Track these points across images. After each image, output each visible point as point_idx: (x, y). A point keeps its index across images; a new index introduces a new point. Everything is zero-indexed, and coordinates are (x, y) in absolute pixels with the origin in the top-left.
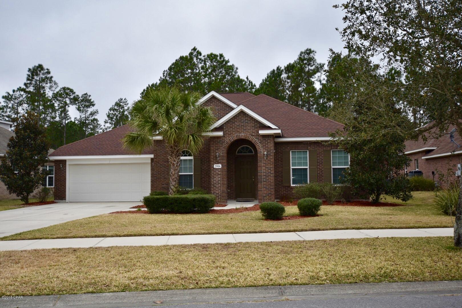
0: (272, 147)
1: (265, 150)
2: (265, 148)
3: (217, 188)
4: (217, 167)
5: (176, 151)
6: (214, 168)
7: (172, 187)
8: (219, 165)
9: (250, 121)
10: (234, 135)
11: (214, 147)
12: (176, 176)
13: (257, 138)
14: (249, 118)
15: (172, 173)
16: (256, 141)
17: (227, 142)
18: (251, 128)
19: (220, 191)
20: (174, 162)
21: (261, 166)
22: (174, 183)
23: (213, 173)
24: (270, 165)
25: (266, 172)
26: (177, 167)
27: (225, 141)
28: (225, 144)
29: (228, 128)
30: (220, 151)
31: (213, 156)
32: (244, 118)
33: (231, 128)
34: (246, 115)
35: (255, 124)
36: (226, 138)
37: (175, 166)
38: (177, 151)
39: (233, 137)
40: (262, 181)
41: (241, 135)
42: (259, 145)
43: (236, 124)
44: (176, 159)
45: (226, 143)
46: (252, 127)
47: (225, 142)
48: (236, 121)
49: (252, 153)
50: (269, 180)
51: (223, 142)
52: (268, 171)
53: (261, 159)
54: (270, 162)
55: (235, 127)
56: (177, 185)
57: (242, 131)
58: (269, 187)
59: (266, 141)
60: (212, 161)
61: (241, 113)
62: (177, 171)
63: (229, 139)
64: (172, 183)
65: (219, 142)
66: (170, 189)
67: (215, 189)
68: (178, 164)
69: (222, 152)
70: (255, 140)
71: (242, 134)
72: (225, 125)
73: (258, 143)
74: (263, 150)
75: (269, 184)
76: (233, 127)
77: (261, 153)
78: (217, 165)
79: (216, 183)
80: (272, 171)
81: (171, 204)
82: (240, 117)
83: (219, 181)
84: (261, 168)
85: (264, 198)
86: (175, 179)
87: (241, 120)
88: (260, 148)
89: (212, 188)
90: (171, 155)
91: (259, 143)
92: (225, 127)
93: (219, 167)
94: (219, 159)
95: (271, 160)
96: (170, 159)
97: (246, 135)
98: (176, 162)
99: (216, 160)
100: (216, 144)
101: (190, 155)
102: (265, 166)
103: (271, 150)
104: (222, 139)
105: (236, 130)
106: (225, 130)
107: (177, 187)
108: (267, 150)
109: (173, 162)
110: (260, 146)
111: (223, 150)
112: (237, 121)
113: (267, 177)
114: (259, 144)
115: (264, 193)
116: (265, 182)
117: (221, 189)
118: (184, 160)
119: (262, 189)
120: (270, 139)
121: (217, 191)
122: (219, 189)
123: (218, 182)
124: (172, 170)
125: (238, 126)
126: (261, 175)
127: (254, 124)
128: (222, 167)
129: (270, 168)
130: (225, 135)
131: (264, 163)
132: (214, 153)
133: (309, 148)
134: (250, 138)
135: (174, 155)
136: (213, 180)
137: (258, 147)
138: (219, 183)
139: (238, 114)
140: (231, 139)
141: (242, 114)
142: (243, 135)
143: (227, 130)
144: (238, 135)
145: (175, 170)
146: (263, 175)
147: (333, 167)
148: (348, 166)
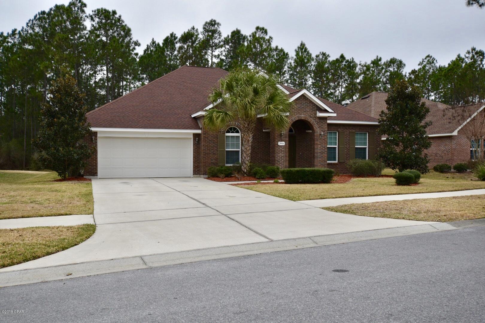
1: (321, 130)
3: (280, 163)
4: (281, 145)
6: (278, 145)
8: (283, 142)
10: (295, 115)
15: (246, 149)
18: (310, 110)
19: (283, 166)
21: (318, 145)
23: (277, 150)
25: (321, 150)
30: (284, 130)
31: (277, 134)
32: (305, 101)
35: (314, 107)
36: (289, 118)
40: (318, 158)
49: (293, 132)
50: (323, 156)
52: (323, 149)
53: (318, 138)
54: (324, 141)
55: (297, 109)
57: (303, 113)
58: (323, 163)
59: (322, 122)
60: (277, 139)
61: (303, 97)
69: (286, 131)
70: (313, 121)
73: (315, 124)
75: (323, 160)
76: (295, 108)
77: (318, 133)
78: (281, 142)
79: (280, 159)
80: (325, 149)
82: (301, 100)
83: (283, 157)
88: (317, 129)
89: (276, 163)
93: (283, 145)
94: (283, 137)
97: (306, 117)
99: (281, 138)
101: (238, 132)
102: (320, 145)
103: (325, 130)
111: (286, 129)
112: (298, 103)
113: (322, 154)
116: (320, 159)
117: (284, 164)
118: (232, 137)
119: (318, 164)
120: (325, 121)
121: (280, 166)
122: (282, 164)
124: (246, 146)
125: (299, 107)
126: (317, 153)
127: (312, 106)
128: (285, 144)
129: (324, 146)
131: (320, 142)
132: (278, 131)
133: (339, 129)
134: (309, 119)
136: (278, 156)
140: (293, 119)
142: (303, 116)
144: (299, 116)
147: (356, 147)
148: (366, 146)
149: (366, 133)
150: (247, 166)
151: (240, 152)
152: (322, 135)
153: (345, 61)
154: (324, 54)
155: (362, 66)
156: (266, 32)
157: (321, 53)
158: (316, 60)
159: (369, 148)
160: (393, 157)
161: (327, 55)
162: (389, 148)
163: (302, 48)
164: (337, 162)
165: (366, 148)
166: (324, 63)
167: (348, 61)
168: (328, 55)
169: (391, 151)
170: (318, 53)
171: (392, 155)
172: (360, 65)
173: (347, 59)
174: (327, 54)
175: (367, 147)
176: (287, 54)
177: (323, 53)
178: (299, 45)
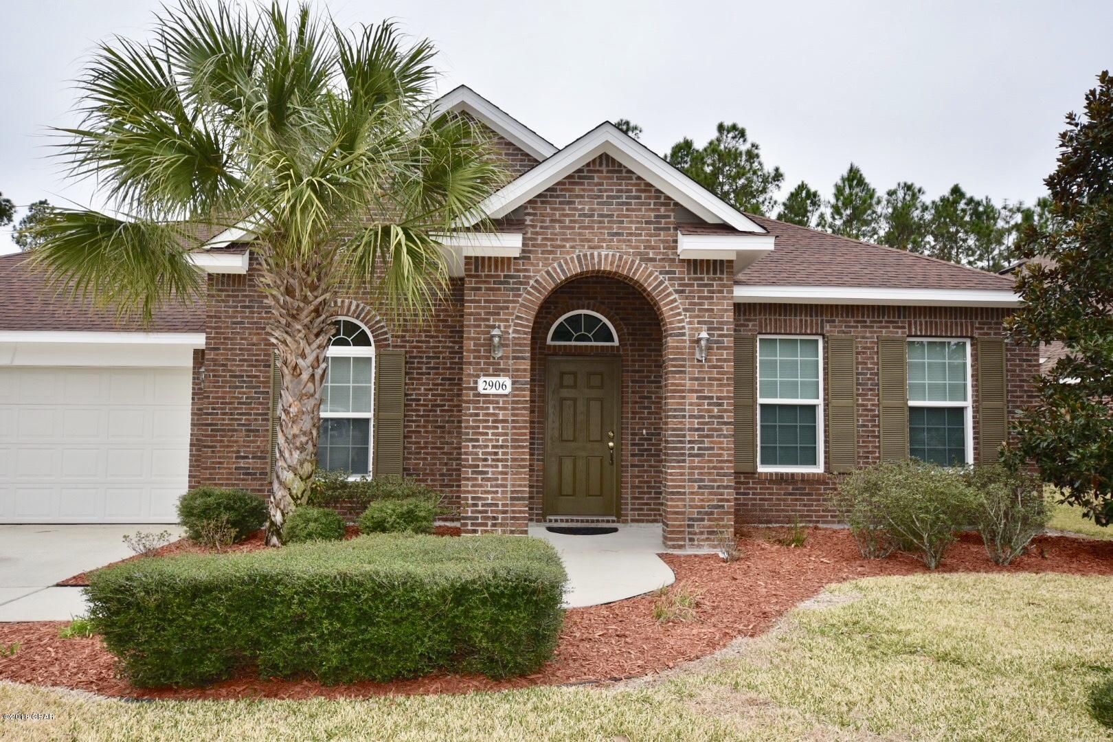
0: (726, 311)
1: (699, 323)
2: (698, 316)
3: (488, 479)
4: (493, 391)
5: (312, 307)
6: (479, 395)
7: (288, 476)
8: (501, 380)
9: (639, 198)
10: (568, 253)
11: (479, 301)
12: (306, 423)
13: (667, 273)
14: (635, 185)
15: (287, 412)
16: (661, 283)
17: (537, 281)
18: (643, 229)
19: (503, 492)
20: (301, 362)
21: (683, 391)
22: (296, 454)
23: (471, 415)
24: (719, 385)
25: (703, 417)
26: (310, 385)
27: (529, 277)
28: (529, 293)
29: (543, 221)
30: (507, 321)
31: (474, 339)
32: (615, 184)
33: (557, 225)
34: (620, 172)
35: (658, 210)
36: (532, 265)
37: (305, 376)
38: (317, 312)
39: (566, 263)
40: (683, 454)
41: (599, 255)
42: (674, 301)
43: (576, 209)
44: (309, 345)
45: (533, 287)
46: (647, 223)
47: (528, 283)
48: (577, 196)
49: (612, 340)
50: (712, 449)
51: (521, 283)
52: (709, 411)
53: (684, 360)
54: (718, 373)
55: (575, 221)
56: (308, 468)
57: (604, 240)
58: (715, 481)
59: (706, 285)
60: (470, 363)
61: (601, 165)
62: (310, 404)
63: (548, 273)
64: (287, 454)
65: (501, 283)
66: (276, 486)
67: (481, 486)
68: (319, 372)
69: (516, 325)
70: (656, 278)
71: (603, 253)
72: (530, 211)
73: (669, 295)
74: (690, 323)
75: (714, 468)
76: (567, 220)
77: (684, 334)
78: (494, 379)
79: (486, 460)
80: (726, 411)
81: (300, 623)
82: (596, 180)
83: (500, 451)
84: (684, 398)
85: (689, 526)
86: (304, 439)
87: (600, 191)
88: (679, 314)
89: (468, 479)
90: (288, 325)
91: (677, 291)
92: (528, 218)
93: (501, 392)
94: (500, 355)
95: (722, 367)
96: (281, 347)
97: (620, 258)
98: (311, 358)
99: (488, 358)
100: (487, 289)
101: (362, 341)
102: (697, 391)
103: (722, 323)
104: (518, 271)
105: (580, 234)
106: (530, 230)
107: (309, 477)
108: (705, 323)
109: (292, 359)
110: (677, 307)
111: (518, 317)
112: (582, 197)
113: (707, 436)
114: (676, 296)
115: (691, 507)
116: (696, 459)
117: (505, 486)
118: (337, 360)
119: (684, 487)
120: (720, 279)
121: (488, 492)
122: (497, 486)
123: (496, 454)
124: (287, 397)
125: (585, 215)
126: (681, 429)
127: (653, 210)
128: (514, 389)
129: (718, 398)
130: (529, 252)
131: (696, 379)
132: (479, 326)
133: (827, 327)
134: (637, 270)
135: (299, 327)
136: (474, 447)
137: (672, 309)
138: (498, 460)
139: (588, 165)
140: (554, 269)
141: (604, 168)
142: (607, 256)
143: (537, 233)
144: (585, 255)
145: (301, 398)
146: (690, 430)
147: (911, 403)
148: (965, 399)
149: (964, 344)
150: (286, 493)
151: (372, 423)
152: (703, 343)
153: (964, 201)
154: (908, 187)
155: (1010, 210)
156: (742, 134)
157: (902, 185)
158: (888, 202)
159: (976, 411)
160: (1099, 457)
161: (916, 190)
162: (1073, 411)
163: (854, 177)
164: (819, 469)
165: (961, 410)
166: (907, 207)
167: (971, 200)
168: (920, 191)
169: (1086, 426)
170: (893, 187)
171: (1094, 447)
172: (1005, 208)
173: (968, 195)
174: (917, 186)
175: (968, 404)
176: (815, 194)
177: (905, 184)
178: (845, 173)
